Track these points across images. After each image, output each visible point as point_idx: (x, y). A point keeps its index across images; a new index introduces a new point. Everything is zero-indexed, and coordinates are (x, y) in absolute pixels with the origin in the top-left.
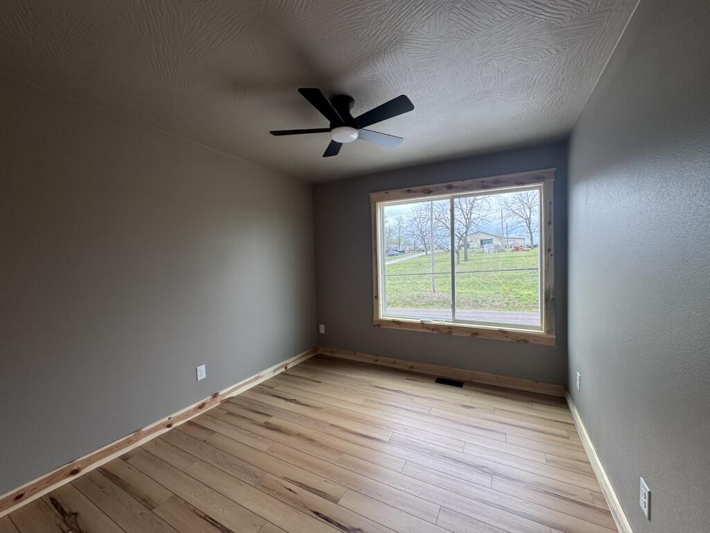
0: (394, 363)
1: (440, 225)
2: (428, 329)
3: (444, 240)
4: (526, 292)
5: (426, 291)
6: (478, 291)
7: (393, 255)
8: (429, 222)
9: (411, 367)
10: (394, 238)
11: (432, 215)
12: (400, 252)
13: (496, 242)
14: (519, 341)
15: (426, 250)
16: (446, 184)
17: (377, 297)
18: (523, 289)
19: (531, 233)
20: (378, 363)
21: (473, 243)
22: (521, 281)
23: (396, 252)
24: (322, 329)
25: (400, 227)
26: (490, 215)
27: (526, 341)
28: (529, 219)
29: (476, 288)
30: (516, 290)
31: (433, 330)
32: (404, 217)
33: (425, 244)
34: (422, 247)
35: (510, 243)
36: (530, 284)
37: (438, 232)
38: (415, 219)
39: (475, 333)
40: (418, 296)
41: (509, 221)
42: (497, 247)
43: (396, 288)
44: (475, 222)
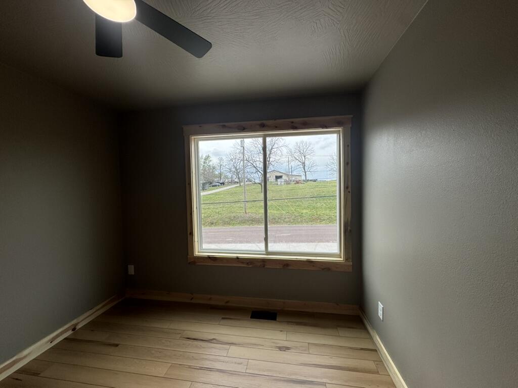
0: (210, 299)
1: (249, 164)
2: (243, 263)
3: (252, 176)
4: (304, 211)
5: (240, 213)
6: (275, 212)
7: (216, 186)
8: (242, 162)
9: (227, 302)
10: (217, 173)
11: (243, 157)
12: (221, 184)
13: (284, 177)
14: (323, 269)
15: (240, 182)
16: (259, 122)
17: (192, 234)
18: (302, 209)
19: (305, 172)
20: (193, 301)
21: (271, 178)
22: (301, 203)
23: (217, 184)
24: (131, 270)
25: (221, 165)
26: (282, 159)
27: (329, 269)
28: (304, 163)
29: (274, 210)
30: (298, 210)
31: (248, 263)
32: (224, 158)
33: (239, 178)
34: (236, 180)
35: (293, 178)
36: (306, 206)
37: (248, 170)
38: (232, 160)
39: (286, 264)
40: (234, 217)
41: (293, 164)
42: (286, 181)
43: (217, 211)
44: (273, 163)
